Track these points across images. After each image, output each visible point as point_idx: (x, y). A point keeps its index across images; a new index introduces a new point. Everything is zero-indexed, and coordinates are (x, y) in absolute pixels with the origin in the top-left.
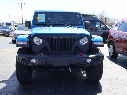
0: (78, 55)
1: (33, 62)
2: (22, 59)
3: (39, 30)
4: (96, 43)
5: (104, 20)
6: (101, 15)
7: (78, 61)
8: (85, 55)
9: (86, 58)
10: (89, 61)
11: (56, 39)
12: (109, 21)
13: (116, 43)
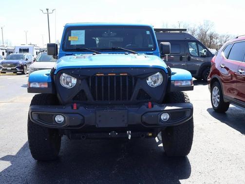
0: (144, 107)
1: (60, 122)
2: (39, 116)
3: (71, 60)
4: (177, 83)
5: (208, 38)
6: (202, 29)
7: (144, 117)
8: (156, 107)
9: (158, 113)
10: (165, 118)
11: (101, 76)
12: (218, 40)
13: (225, 83)
